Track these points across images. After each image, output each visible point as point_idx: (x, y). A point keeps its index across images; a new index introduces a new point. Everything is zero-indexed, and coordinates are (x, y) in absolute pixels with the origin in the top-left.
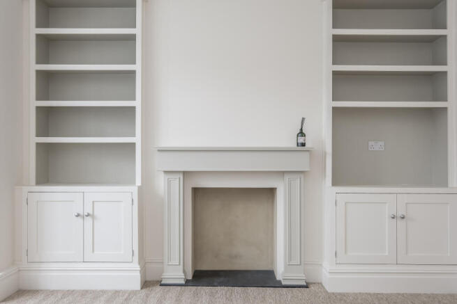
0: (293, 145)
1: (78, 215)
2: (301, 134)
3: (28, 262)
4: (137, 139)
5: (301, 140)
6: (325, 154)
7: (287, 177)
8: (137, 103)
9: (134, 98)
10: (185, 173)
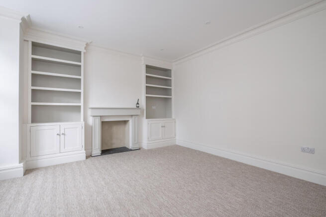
0: (135, 107)
1: (58, 134)
2: (138, 104)
3: (31, 157)
4: (82, 104)
5: (138, 105)
6: (144, 110)
7: (133, 117)
8: (82, 91)
9: (80, 89)
10: (100, 116)
